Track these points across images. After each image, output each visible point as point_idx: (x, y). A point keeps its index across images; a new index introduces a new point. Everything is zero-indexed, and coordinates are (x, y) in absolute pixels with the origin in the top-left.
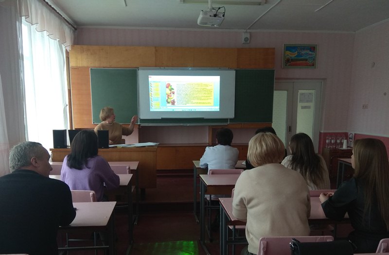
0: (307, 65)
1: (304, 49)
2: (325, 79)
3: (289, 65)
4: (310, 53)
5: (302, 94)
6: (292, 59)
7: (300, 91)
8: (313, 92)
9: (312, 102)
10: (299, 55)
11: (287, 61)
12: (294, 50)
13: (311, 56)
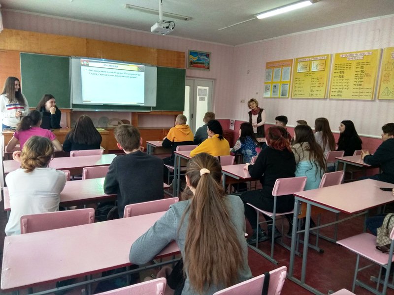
0: (204, 67)
1: (202, 55)
2: (215, 79)
3: (192, 66)
4: (206, 58)
5: (200, 89)
6: (194, 62)
7: (199, 87)
8: (207, 88)
9: (206, 96)
10: (199, 59)
11: (191, 63)
12: (195, 55)
13: (206, 61)
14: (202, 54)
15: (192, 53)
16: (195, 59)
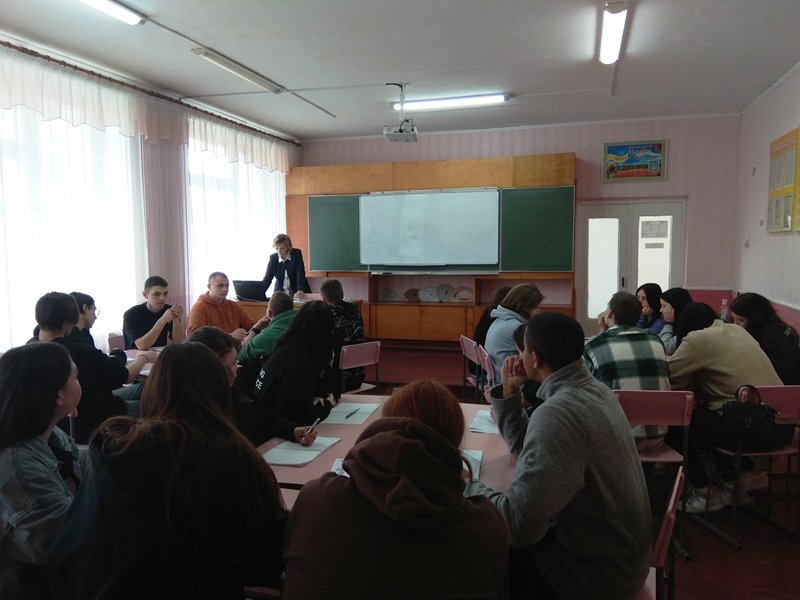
0: (648, 175)
1: (640, 149)
3: (615, 177)
4: (654, 154)
6: (618, 167)
7: (643, 219)
8: (668, 219)
9: (666, 237)
10: (632, 159)
11: (612, 169)
12: (622, 152)
13: (654, 160)
14: (641, 147)
15: (613, 149)
16: (620, 160)
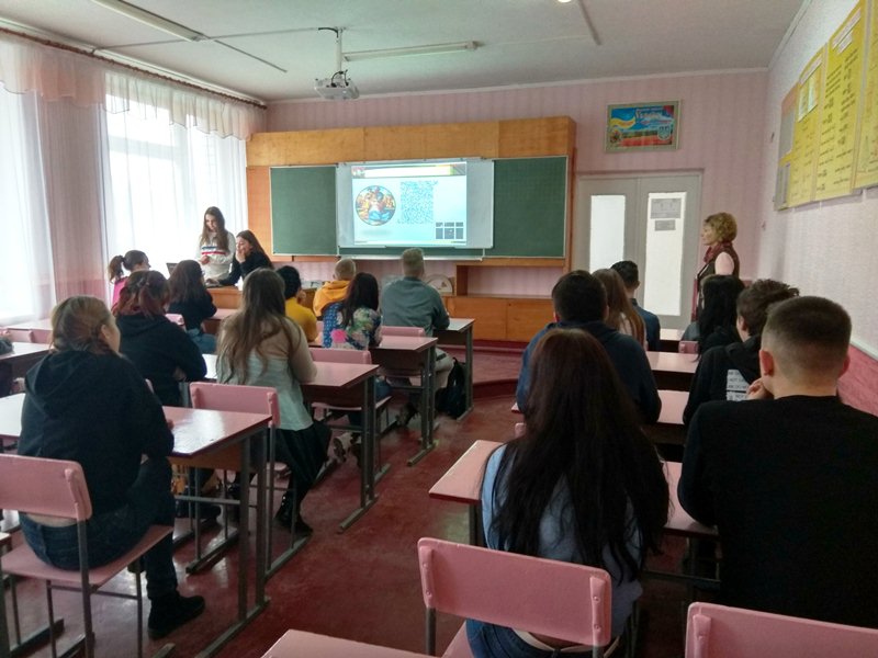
0: (657, 143)
1: (649, 112)
2: (700, 170)
3: (620, 146)
4: (665, 118)
6: (624, 134)
8: (682, 196)
9: (678, 216)
10: (640, 124)
11: (615, 138)
12: (628, 116)
13: (664, 125)
14: (649, 110)
15: (618, 113)
16: (625, 126)
